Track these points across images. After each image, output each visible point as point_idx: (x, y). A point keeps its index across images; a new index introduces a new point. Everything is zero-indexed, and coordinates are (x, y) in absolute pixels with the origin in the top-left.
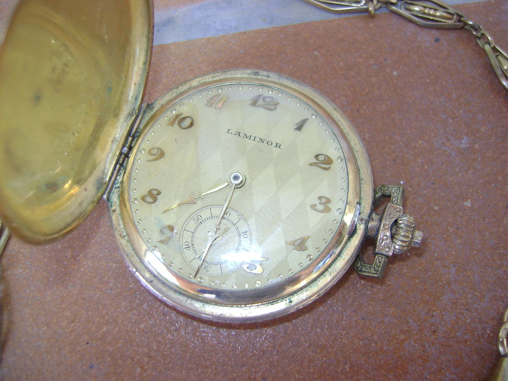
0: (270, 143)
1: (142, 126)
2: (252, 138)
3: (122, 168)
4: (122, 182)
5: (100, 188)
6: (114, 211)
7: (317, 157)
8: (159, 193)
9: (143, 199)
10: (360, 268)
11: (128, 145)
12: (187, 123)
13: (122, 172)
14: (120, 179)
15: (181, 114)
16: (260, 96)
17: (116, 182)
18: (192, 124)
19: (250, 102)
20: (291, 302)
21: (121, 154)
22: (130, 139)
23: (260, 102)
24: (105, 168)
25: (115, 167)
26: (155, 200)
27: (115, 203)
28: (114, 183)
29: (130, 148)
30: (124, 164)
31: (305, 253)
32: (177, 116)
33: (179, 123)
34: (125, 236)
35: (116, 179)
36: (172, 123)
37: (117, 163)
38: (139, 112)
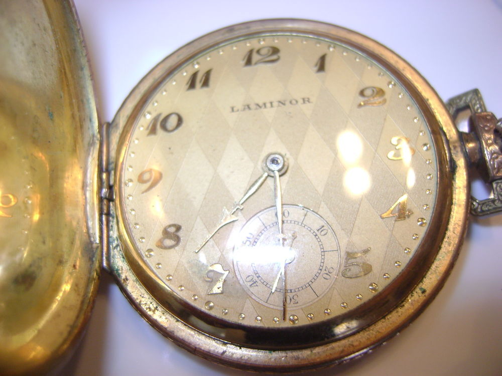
0: (294, 102)
1: (113, 154)
2: (268, 105)
3: (111, 218)
4: (120, 237)
5: (93, 256)
6: (126, 279)
7: (362, 93)
8: (178, 228)
9: (161, 246)
10: (479, 210)
11: (105, 185)
12: (173, 121)
13: (113, 223)
14: (114, 234)
15: (159, 115)
16: (251, 52)
17: (111, 240)
18: (180, 121)
19: (243, 63)
20: (424, 292)
21: (101, 200)
22: (104, 176)
23: (255, 57)
24: (88, 228)
25: (101, 220)
26: (178, 239)
27: (122, 269)
28: (109, 243)
29: (110, 188)
30: (111, 212)
31: (413, 219)
32: (155, 120)
33: (164, 127)
34: (157, 307)
35: (108, 236)
36: (153, 131)
37: (101, 215)
38: (101, 136)
